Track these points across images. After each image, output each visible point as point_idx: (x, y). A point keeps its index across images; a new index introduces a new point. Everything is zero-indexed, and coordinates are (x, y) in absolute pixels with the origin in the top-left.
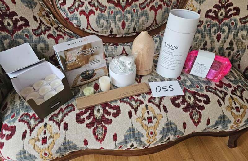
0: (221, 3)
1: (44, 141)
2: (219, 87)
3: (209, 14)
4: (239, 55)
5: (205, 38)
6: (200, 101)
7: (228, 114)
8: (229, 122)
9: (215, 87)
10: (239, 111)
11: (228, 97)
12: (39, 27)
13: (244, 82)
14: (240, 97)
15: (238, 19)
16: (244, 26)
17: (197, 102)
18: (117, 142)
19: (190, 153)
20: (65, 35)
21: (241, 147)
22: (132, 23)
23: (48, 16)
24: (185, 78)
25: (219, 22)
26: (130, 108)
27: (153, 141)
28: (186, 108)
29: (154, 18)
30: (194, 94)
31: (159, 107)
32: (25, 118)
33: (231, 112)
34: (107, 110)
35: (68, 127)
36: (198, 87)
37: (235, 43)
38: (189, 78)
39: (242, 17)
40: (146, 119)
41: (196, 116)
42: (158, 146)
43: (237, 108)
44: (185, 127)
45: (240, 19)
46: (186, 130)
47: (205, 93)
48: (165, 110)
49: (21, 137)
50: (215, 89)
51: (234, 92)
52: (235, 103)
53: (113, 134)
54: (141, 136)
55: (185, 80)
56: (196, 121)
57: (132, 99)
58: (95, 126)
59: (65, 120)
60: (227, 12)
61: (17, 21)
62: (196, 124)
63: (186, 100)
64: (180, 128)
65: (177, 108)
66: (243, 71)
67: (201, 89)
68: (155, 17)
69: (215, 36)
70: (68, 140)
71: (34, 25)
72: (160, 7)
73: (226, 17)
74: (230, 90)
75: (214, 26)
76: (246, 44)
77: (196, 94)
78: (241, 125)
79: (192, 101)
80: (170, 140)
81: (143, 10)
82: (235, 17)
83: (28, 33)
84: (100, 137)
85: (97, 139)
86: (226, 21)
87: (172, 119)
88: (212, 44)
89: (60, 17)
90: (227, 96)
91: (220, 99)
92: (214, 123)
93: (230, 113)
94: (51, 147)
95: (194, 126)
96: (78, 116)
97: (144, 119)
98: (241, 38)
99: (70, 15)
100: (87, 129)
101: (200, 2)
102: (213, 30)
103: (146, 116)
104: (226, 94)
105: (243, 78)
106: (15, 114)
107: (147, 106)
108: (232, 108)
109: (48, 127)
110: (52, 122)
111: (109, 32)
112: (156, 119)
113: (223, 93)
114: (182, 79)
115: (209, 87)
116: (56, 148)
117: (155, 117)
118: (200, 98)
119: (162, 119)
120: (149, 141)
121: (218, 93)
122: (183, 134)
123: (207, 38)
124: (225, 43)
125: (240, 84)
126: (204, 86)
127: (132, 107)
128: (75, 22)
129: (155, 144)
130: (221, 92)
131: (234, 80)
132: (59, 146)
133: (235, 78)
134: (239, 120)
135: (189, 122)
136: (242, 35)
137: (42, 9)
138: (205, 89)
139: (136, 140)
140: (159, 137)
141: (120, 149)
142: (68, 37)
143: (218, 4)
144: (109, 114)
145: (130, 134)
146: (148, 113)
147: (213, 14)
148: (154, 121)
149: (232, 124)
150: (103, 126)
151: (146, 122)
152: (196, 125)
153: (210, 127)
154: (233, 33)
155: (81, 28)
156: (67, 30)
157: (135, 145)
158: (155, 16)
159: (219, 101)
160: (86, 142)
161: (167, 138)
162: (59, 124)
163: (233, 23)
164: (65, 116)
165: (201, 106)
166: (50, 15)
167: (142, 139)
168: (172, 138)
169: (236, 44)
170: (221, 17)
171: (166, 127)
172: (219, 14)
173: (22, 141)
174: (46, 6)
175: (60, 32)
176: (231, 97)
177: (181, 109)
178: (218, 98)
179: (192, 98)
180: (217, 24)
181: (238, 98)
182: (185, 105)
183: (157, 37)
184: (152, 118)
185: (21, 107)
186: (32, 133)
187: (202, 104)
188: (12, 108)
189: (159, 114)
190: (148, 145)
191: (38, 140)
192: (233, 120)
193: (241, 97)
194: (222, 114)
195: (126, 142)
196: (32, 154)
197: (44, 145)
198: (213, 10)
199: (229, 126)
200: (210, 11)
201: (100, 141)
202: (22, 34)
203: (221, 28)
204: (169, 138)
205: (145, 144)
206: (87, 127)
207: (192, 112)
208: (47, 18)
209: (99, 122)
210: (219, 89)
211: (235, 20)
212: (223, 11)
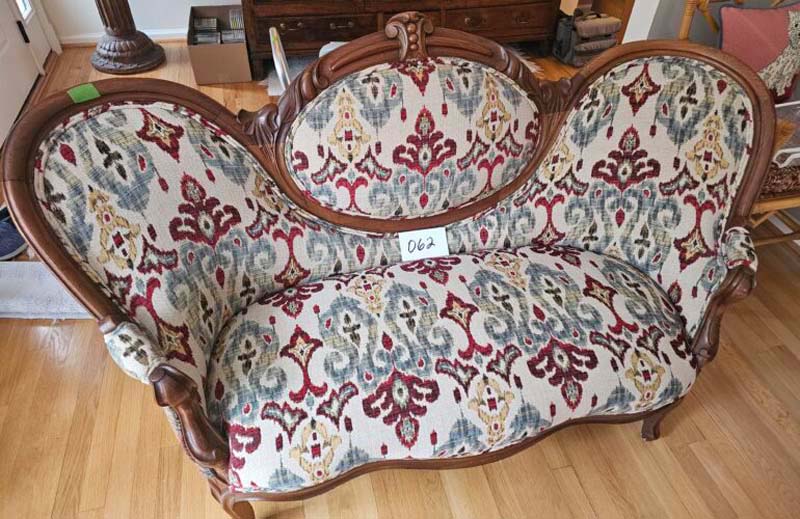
0: (624, 149)
1: (316, 450)
2: (615, 333)
3: (600, 170)
4: (659, 256)
5: (592, 217)
6: (579, 363)
7: (629, 385)
8: (632, 398)
9: (608, 334)
10: (649, 378)
11: (630, 352)
12: (258, 219)
13: (665, 317)
14: (652, 351)
15: (657, 185)
16: (668, 200)
17: (575, 366)
18: (438, 446)
19: (566, 455)
20: (304, 227)
21: (668, 438)
22: (442, 195)
23: (270, 193)
24: (554, 317)
25: (620, 188)
26: (455, 384)
27: (498, 440)
28: (554, 377)
29: (486, 181)
30: (568, 349)
31: (507, 380)
32: (272, 411)
33: (635, 380)
34: (416, 390)
35: (354, 426)
36: (575, 335)
37: (650, 233)
38: (559, 316)
39: (663, 182)
40: (487, 402)
41: (572, 392)
42: (506, 448)
43: (646, 373)
44: (553, 413)
45: (661, 184)
46: (555, 417)
47: (589, 346)
48: (519, 385)
49: (275, 447)
50: (609, 337)
51: (642, 342)
52: (642, 363)
53: (431, 432)
54: (477, 432)
55: (552, 321)
56: (573, 400)
57: (458, 366)
58: (399, 420)
59: (345, 413)
60: (636, 169)
61: (219, 215)
62: (573, 406)
63: (554, 362)
64: (545, 414)
65: (539, 379)
66: (666, 290)
67: (581, 339)
68: (489, 180)
69: (612, 215)
70: (356, 448)
71: (248, 217)
72: (500, 159)
73: (634, 178)
74: (636, 336)
75: (609, 194)
76: (671, 236)
77: (571, 351)
78: (654, 401)
79: (564, 364)
80: (528, 435)
81: (464, 171)
82: (650, 180)
83: (239, 236)
84: (408, 438)
85: (404, 442)
86: (634, 186)
87: (531, 400)
88: (606, 230)
89: (291, 188)
90: (629, 350)
91: (616, 358)
92: (605, 402)
93: (633, 383)
94: (328, 460)
95: (568, 410)
96: (367, 403)
97: (483, 403)
98: (662, 223)
99: (313, 187)
100: (385, 426)
101: (581, 144)
102: (609, 201)
103: (486, 397)
104: (627, 346)
105: (664, 307)
106: (251, 405)
107: (485, 378)
108: (637, 373)
109: (317, 425)
110: (322, 417)
111: (393, 214)
112: (502, 402)
113: (622, 345)
114: (546, 319)
115: (597, 333)
116: (335, 463)
117: (500, 399)
118: (579, 357)
119: (513, 401)
120: (491, 441)
121: (613, 344)
122: (550, 424)
123: (597, 217)
124: (631, 230)
125: (656, 324)
126: (587, 332)
127: (460, 381)
128: (323, 199)
129: (502, 444)
130: (618, 342)
131: (646, 315)
132: (342, 458)
133: (649, 309)
134: (648, 395)
135: (561, 404)
136: (665, 217)
137: (259, 180)
138: (588, 338)
139: (469, 441)
140: (508, 432)
141: (441, 457)
142: (310, 230)
143: (618, 150)
144: (419, 396)
145: (460, 430)
146: (489, 392)
147: (608, 171)
148: (500, 405)
149: (637, 402)
150: (412, 420)
151: (485, 408)
152: (574, 408)
153: (597, 410)
154: (647, 212)
155: (335, 209)
156: (306, 215)
157: (468, 448)
158: (490, 176)
159: (613, 362)
160: (384, 449)
161: (523, 433)
162: (336, 421)
163: (646, 192)
164: (343, 405)
165: (580, 373)
166: (273, 188)
167: (480, 439)
168: (530, 432)
169: (654, 234)
170: (624, 178)
171: (520, 415)
172: (620, 171)
173: (278, 454)
174: (266, 171)
175: (294, 222)
176: (637, 352)
177: (545, 380)
178: (612, 355)
179: (566, 358)
180: (615, 191)
181: (649, 353)
182: (553, 372)
183: (492, 214)
184: (497, 400)
185: (256, 390)
186: (293, 438)
187: (583, 369)
188: (239, 394)
189: (508, 393)
190: (489, 446)
191: (306, 450)
192: (638, 395)
193: (655, 352)
194: (618, 385)
195: (452, 445)
196: (297, 474)
197: (317, 459)
198: (607, 163)
199: (633, 404)
200: (601, 164)
201: (408, 445)
202: (229, 240)
203: (625, 200)
204: (526, 434)
205: (484, 446)
206: (385, 422)
207: (566, 385)
208: (269, 197)
209: (404, 412)
210: (616, 337)
211: (652, 186)
212: (626, 166)
